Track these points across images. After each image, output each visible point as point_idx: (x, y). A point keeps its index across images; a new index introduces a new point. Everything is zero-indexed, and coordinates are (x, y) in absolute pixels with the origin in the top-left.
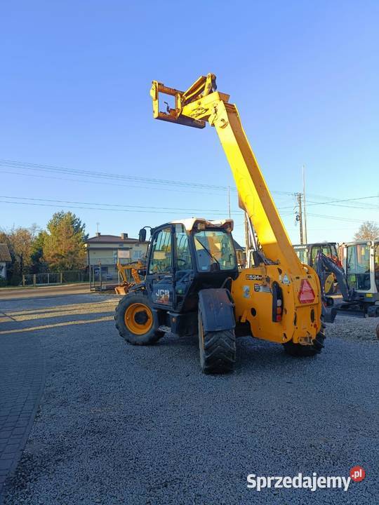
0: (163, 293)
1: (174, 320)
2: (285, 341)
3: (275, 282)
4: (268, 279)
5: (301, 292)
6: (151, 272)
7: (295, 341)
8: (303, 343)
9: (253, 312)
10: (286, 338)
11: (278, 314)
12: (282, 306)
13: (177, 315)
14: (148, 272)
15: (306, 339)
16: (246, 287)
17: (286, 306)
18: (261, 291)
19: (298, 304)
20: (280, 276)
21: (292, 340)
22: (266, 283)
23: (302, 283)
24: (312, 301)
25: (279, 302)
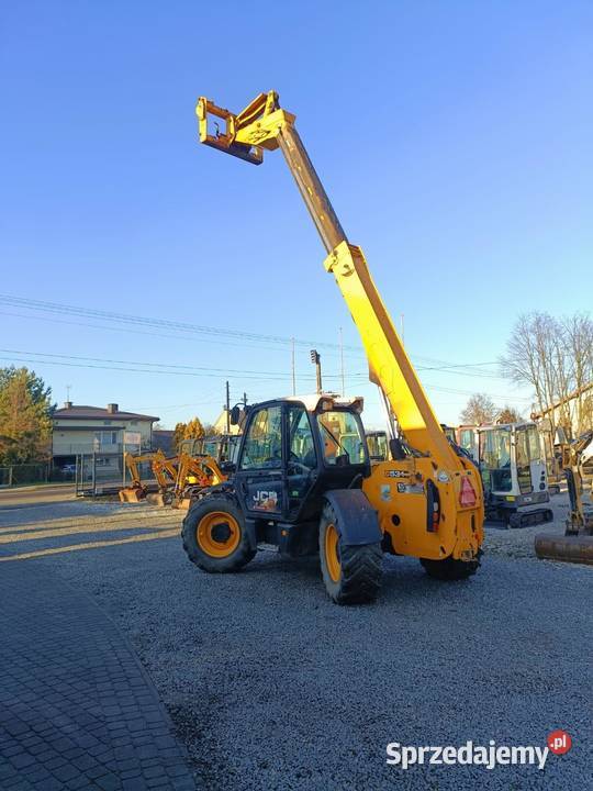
0: (265, 496)
1: (284, 533)
2: (442, 556)
3: (429, 480)
4: (418, 477)
5: (462, 493)
6: (244, 467)
7: (456, 557)
8: (464, 558)
9: (396, 520)
10: (444, 552)
11: (434, 522)
12: (439, 511)
13: (289, 526)
14: (240, 467)
15: (467, 553)
16: (385, 488)
17: (443, 511)
18: (407, 492)
19: (460, 509)
20: (435, 473)
21: (451, 556)
22: (415, 481)
23: (463, 481)
24: (473, 504)
25: (436, 505)
